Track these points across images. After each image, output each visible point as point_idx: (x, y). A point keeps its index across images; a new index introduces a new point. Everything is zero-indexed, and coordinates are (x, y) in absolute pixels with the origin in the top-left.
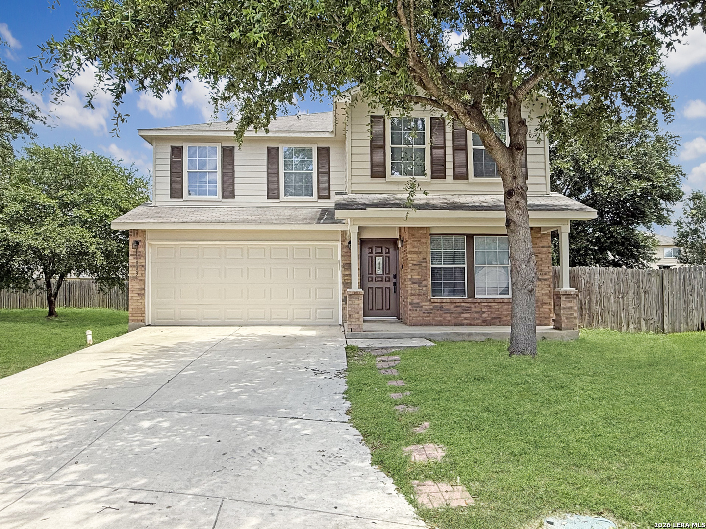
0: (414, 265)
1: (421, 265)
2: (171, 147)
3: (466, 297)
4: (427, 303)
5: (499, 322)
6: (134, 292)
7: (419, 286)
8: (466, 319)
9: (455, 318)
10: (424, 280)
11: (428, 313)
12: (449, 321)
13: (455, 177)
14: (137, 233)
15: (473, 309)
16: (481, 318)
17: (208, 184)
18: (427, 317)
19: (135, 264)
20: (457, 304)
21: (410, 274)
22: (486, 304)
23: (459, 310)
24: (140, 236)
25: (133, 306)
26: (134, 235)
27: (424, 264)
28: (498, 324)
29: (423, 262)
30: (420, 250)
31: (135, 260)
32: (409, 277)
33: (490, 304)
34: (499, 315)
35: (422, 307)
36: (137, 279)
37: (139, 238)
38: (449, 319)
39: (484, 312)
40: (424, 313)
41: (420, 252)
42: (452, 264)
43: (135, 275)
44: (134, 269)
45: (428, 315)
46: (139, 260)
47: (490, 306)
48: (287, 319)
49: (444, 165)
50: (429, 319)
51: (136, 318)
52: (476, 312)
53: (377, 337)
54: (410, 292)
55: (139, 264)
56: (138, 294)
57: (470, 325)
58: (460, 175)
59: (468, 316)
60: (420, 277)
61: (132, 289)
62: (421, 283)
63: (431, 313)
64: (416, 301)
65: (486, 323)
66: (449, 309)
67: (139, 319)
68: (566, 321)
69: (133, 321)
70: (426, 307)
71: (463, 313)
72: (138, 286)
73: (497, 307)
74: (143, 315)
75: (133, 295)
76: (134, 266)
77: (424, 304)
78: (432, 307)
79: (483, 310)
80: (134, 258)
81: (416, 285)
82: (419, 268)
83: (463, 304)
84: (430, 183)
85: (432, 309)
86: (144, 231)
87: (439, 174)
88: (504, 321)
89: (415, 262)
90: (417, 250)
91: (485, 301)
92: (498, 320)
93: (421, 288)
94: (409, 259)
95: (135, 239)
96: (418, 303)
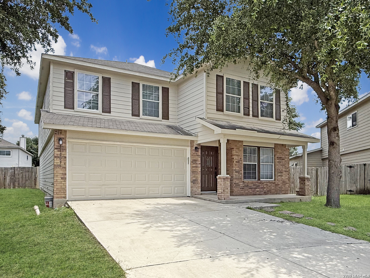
0: (237, 162)
1: (239, 162)
2: (65, 71)
3: (257, 180)
4: (242, 183)
5: (270, 193)
6: (58, 176)
7: (239, 174)
8: (257, 191)
9: (253, 191)
10: (241, 170)
11: (242, 189)
12: (251, 193)
13: (253, 116)
14: (61, 133)
15: (260, 186)
16: (264, 191)
17: (92, 101)
18: (242, 191)
19: (59, 156)
20: (254, 184)
21: (235, 167)
22: (265, 184)
23: (255, 187)
24: (63, 135)
25: (57, 187)
26: (58, 134)
27: (240, 162)
28: (270, 194)
29: (240, 160)
30: (239, 154)
31: (59, 153)
32: (234, 169)
33: (267, 184)
34: (270, 189)
35: (239, 185)
36: (60, 166)
37: (62, 136)
38: (251, 192)
39: (265, 188)
40: (240, 188)
41: (239, 155)
42: (247, 162)
43: (59, 164)
44: (58, 159)
45: (242, 190)
46: (62, 152)
47: (267, 185)
48: (159, 194)
49: (249, 108)
50: (242, 192)
51: (60, 196)
52: (262, 188)
53: (238, 202)
54: (234, 177)
55: (62, 156)
56: (62, 178)
57: (259, 194)
58: (255, 115)
59: (258, 190)
60: (239, 169)
61: (57, 174)
62: (239, 172)
63: (243, 189)
64: (237, 182)
65: (266, 193)
66: (251, 186)
67: (62, 196)
68: (307, 191)
69: (57, 198)
70: (241, 185)
71: (256, 188)
72: (61, 172)
73: (269, 185)
74: (65, 193)
75: (57, 178)
76: (58, 157)
77: (240, 183)
78: (244, 185)
79: (265, 186)
80: (58, 151)
81: (237, 173)
82: (239, 164)
83: (256, 184)
84: (242, 117)
85: (244, 186)
86: (65, 131)
87: (247, 114)
88: (272, 192)
89: (237, 161)
90: (237, 154)
91: (266, 182)
92: (270, 192)
93: (239, 175)
94: (234, 159)
95: (59, 137)
96: (238, 183)
